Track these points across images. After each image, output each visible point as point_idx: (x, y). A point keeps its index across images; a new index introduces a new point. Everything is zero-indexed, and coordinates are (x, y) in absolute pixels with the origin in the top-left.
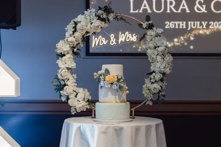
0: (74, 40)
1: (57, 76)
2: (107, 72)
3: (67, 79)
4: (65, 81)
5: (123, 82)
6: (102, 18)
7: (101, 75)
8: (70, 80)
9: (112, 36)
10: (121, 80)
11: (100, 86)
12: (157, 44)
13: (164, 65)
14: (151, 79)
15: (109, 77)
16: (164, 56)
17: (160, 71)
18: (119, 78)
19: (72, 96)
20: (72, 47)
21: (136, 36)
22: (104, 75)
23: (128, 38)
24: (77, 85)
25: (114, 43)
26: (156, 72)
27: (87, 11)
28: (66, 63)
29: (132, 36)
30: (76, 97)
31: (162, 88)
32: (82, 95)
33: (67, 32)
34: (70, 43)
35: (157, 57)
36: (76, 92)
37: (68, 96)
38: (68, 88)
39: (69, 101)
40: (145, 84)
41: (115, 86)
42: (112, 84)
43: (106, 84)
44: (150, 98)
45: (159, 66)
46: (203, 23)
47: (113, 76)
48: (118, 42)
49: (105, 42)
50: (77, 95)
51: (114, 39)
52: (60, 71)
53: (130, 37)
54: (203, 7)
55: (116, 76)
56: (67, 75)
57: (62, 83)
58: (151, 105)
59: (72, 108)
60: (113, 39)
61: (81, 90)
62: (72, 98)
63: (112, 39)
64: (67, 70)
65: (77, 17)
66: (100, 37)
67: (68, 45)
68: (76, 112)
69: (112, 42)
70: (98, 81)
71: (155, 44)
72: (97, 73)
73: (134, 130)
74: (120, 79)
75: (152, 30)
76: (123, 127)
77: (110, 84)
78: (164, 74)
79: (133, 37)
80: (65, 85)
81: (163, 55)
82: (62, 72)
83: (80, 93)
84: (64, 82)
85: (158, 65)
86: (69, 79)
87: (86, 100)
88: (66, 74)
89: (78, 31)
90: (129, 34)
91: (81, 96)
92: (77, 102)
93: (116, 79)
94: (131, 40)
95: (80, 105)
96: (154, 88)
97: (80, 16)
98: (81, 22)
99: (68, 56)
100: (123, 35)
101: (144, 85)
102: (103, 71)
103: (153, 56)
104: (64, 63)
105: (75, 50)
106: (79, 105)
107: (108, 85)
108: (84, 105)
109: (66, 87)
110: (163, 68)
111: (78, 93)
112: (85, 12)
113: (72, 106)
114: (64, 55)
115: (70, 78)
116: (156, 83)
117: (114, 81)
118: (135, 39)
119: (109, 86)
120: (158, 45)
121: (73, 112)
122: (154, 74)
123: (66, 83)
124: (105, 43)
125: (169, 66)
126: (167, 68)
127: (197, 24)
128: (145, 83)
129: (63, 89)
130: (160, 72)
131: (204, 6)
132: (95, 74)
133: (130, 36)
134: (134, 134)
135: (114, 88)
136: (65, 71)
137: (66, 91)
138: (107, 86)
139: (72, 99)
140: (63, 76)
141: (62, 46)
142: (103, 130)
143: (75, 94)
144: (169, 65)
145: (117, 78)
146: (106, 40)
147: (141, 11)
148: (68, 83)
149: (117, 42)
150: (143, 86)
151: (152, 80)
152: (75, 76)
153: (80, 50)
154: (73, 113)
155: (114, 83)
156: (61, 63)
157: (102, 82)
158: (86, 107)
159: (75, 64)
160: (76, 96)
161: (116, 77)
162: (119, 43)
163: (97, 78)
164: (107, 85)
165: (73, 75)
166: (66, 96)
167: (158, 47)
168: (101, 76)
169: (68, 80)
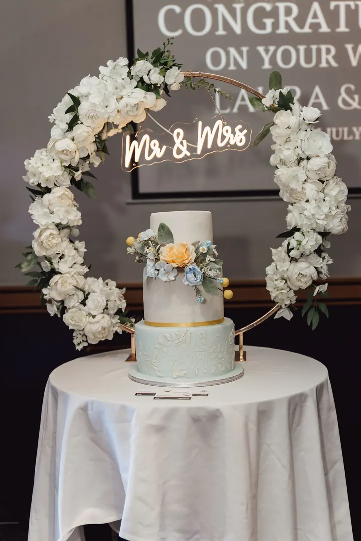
0: (72, 146)
1: (31, 247)
2: (166, 233)
3: (59, 256)
4: (53, 261)
5: (214, 262)
6: (149, 82)
7: (146, 244)
8: (66, 258)
9: (178, 135)
10: (208, 258)
11: (145, 278)
12: (304, 152)
13: (326, 210)
14: (289, 251)
15: (172, 249)
16: (325, 183)
17: (314, 226)
18: (201, 250)
19: (73, 303)
20: (70, 167)
21: (245, 131)
22: (157, 244)
23: (223, 137)
24: (86, 270)
25: (185, 152)
26: (304, 229)
27: (107, 66)
28: (52, 213)
29: (234, 133)
30: (85, 305)
31: (319, 272)
32: (100, 299)
33: (55, 126)
34: (63, 157)
35: (304, 186)
36: (84, 292)
37: (62, 302)
38: (60, 281)
39: (64, 315)
40: (273, 264)
41: (190, 276)
42: (181, 270)
43: (162, 270)
44: (288, 302)
45: (313, 212)
46: (355, 129)
47: (184, 246)
48: (196, 149)
49: (159, 152)
50: (86, 298)
51: (184, 142)
52: (36, 234)
53: (229, 135)
54: (354, 99)
55: (193, 245)
56: (56, 245)
57: (46, 266)
58: (289, 319)
59: (74, 334)
60: (182, 143)
61: (96, 285)
62: (73, 307)
63: (178, 141)
64: (55, 232)
65: (77, 84)
66: (146, 137)
67: (57, 163)
68: (86, 344)
69: (179, 152)
70: (140, 261)
71: (299, 151)
72: (136, 237)
73: (253, 417)
74: (204, 255)
75: (289, 111)
76: (218, 410)
77: (176, 272)
78: (324, 235)
79: (236, 135)
80: (54, 272)
81: (323, 182)
82: (43, 237)
83: (94, 292)
84: (51, 263)
85: (310, 209)
86: (63, 255)
87: (112, 312)
88: (54, 242)
89: (82, 123)
90: (224, 126)
91: (96, 301)
92: (86, 320)
93: (193, 256)
94: (232, 142)
95: (96, 327)
96: (300, 273)
97: (86, 80)
98: (90, 97)
99: (57, 192)
100: (207, 129)
101: (270, 264)
102: (151, 233)
103: (293, 185)
104: (46, 212)
105: (78, 176)
106: (92, 325)
107: (167, 272)
108: (105, 325)
109: (56, 278)
110: (322, 218)
111: (89, 293)
112: (101, 68)
113: (73, 330)
114: (48, 190)
115: (66, 254)
116: (302, 259)
117: (187, 262)
118: (241, 141)
119: (172, 277)
120: (308, 153)
121: (79, 344)
122: (297, 235)
123: (56, 266)
124: (160, 155)
125: (339, 210)
126: (334, 217)
127: (343, 131)
128: (273, 261)
129: (49, 285)
130: (314, 230)
131: (357, 97)
132: (130, 240)
133: (227, 131)
134: (253, 427)
135: (186, 283)
136: (51, 234)
137: (56, 290)
138: (165, 278)
139: (74, 309)
140: (48, 247)
141: (39, 164)
142: (156, 421)
143: (81, 296)
144: (338, 208)
145: (196, 251)
146: (161, 147)
147: (235, 110)
148: (62, 267)
149: (192, 150)
150: (267, 269)
151: (292, 254)
152: (81, 246)
153: (94, 177)
154: (79, 348)
155: (187, 269)
156: (38, 211)
157: (150, 264)
158: (112, 328)
159: (79, 214)
160: (83, 303)
161: (192, 249)
162: (199, 152)
163: (136, 253)
164: (165, 274)
165: (77, 243)
166: (57, 301)
167: (308, 159)
168: (146, 248)
169: (61, 258)
